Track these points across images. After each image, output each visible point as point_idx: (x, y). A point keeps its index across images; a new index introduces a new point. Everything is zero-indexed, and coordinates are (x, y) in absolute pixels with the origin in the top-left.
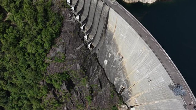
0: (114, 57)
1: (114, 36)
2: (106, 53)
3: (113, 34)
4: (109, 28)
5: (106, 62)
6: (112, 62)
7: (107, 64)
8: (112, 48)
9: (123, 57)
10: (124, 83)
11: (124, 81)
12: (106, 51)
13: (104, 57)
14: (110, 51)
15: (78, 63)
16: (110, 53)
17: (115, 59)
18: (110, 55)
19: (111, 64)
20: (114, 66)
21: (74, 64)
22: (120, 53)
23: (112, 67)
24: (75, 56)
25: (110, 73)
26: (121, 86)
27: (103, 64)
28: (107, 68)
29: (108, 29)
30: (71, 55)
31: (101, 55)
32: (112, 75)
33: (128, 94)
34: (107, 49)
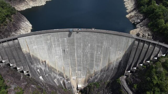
0: (42, 69)
1: (31, 54)
2: (36, 72)
3: (29, 53)
4: (25, 52)
5: (41, 77)
6: (43, 74)
7: (43, 79)
8: (35, 64)
9: (45, 61)
10: (61, 78)
11: (59, 76)
12: (35, 71)
13: (37, 76)
14: (37, 67)
15: (31, 85)
16: (38, 69)
17: (43, 70)
18: (38, 70)
19: (45, 76)
20: (47, 75)
21: (30, 88)
22: (42, 61)
23: (47, 77)
24: (25, 82)
25: (50, 82)
26: (61, 82)
27: (41, 81)
28: (45, 81)
29: (25, 54)
30: (23, 84)
31: (35, 77)
32: (52, 81)
33: (68, 82)
34: (34, 69)
